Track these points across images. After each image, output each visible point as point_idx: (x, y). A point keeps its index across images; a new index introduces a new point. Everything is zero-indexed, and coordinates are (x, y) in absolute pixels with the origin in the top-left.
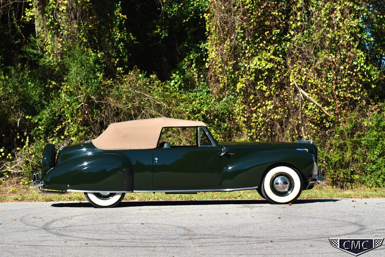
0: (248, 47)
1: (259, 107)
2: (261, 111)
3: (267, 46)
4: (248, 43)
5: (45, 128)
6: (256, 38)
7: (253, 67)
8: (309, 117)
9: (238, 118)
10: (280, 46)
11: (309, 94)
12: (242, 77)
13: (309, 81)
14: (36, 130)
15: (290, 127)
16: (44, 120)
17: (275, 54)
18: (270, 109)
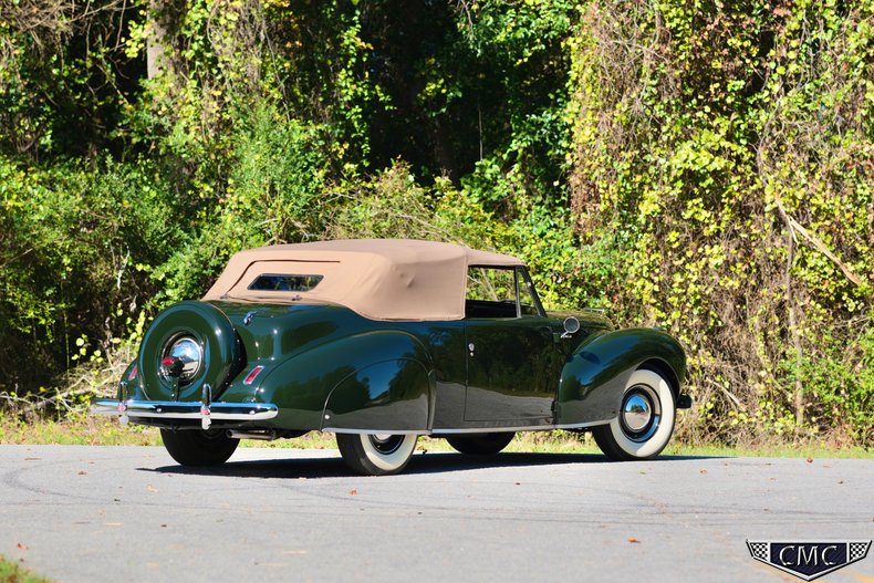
0: (669, 120)
1: (689, 260)
2: (693, 269)
3: (713, 118)
4: (668, 109)
5: (180, 295)
6: (687, 99)
7: (678, 166)
8: (810, 285)
9: (639, 284)
10: (744, 119)
11: (810, 232)
12: (651, 189)
13: (813, 201)
14: (160, 300)
15: (761, 309)
16: (180, 274)
17: (729, 137)
18: (716, 266)
